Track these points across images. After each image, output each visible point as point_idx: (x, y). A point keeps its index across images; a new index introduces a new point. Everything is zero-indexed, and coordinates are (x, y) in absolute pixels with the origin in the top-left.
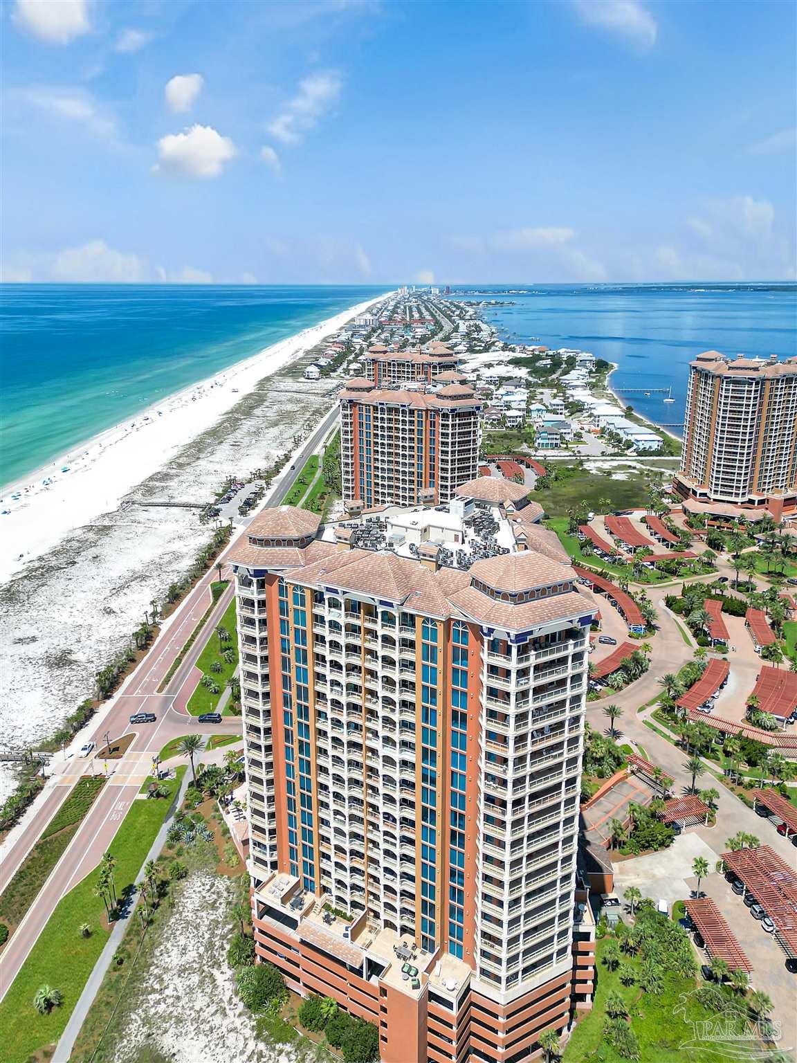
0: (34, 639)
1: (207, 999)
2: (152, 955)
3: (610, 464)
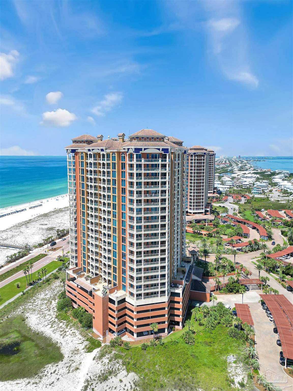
1: (46, 307)
2: (36, 294)
3: (280, 199)
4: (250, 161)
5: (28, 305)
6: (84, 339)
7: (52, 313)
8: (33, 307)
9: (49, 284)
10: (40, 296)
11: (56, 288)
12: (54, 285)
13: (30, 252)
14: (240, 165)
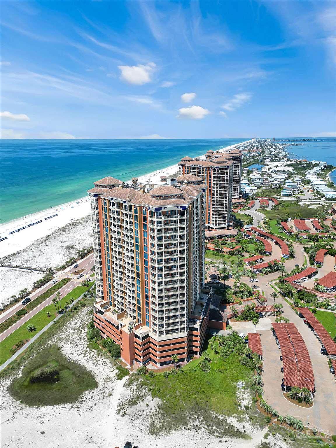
0: (66, 241)
1: (77, 336)
2: (66, 323)
3: (311, 202)
4: (286, 144)
5: (61, 334)
6: (114, 367)
7: (84, 343)
8: (66, 337)
9: (77, 312)
10: (70, 325)
11: (84, 316)
12: (82, 314)
13: (54, 275)
14: (273, 153)
